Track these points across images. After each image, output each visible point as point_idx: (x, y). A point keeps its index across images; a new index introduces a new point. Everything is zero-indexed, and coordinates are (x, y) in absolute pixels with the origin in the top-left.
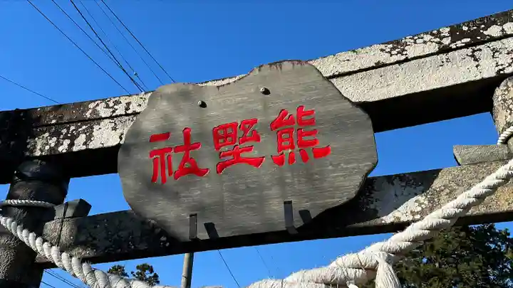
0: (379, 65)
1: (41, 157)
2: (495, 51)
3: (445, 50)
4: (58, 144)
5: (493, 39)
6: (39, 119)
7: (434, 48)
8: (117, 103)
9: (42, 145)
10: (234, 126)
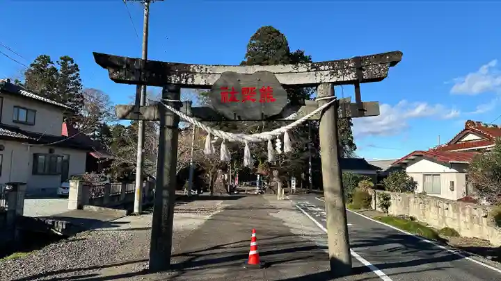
0: (290, 72)
1: (174, 84)
2: (321, 74)
3: (309, 71)
4: (181, 80)
5: (322, 70)
6: (170, 68)
7: (306, 70)
8: (202, 67)
9: (174, 79)
10: (248, 89)
